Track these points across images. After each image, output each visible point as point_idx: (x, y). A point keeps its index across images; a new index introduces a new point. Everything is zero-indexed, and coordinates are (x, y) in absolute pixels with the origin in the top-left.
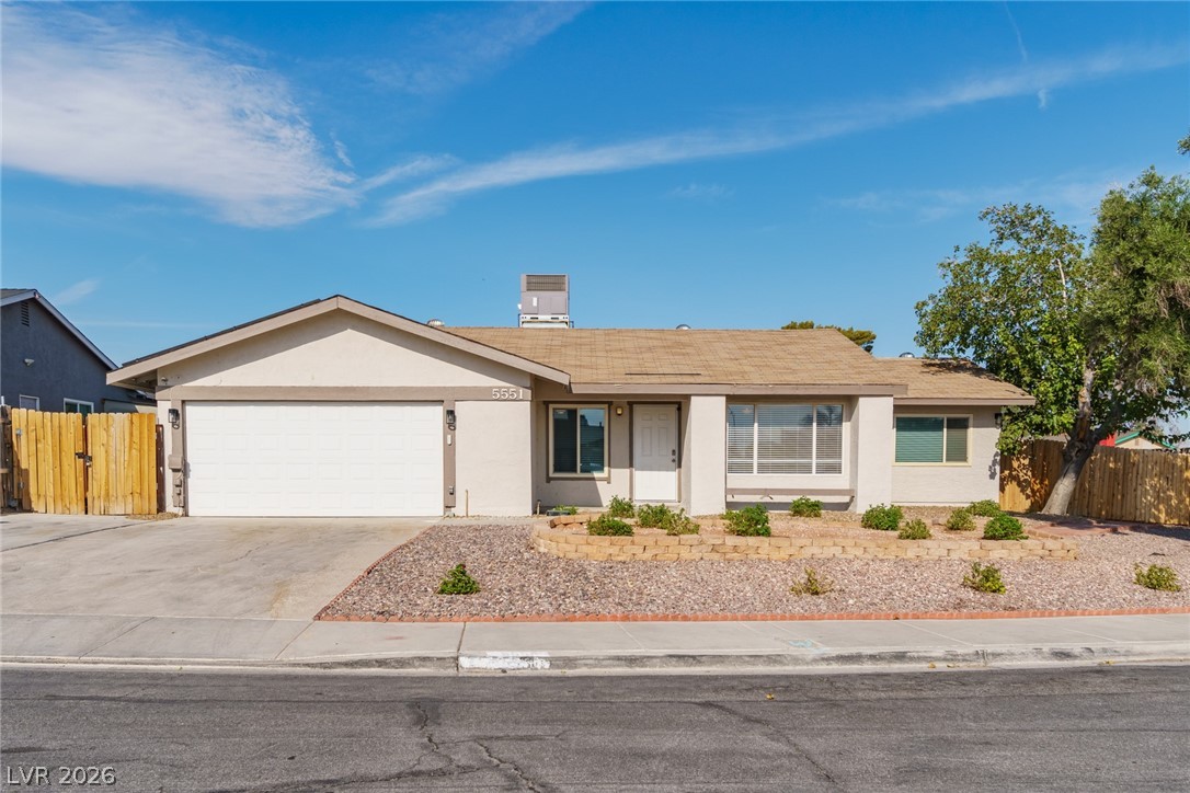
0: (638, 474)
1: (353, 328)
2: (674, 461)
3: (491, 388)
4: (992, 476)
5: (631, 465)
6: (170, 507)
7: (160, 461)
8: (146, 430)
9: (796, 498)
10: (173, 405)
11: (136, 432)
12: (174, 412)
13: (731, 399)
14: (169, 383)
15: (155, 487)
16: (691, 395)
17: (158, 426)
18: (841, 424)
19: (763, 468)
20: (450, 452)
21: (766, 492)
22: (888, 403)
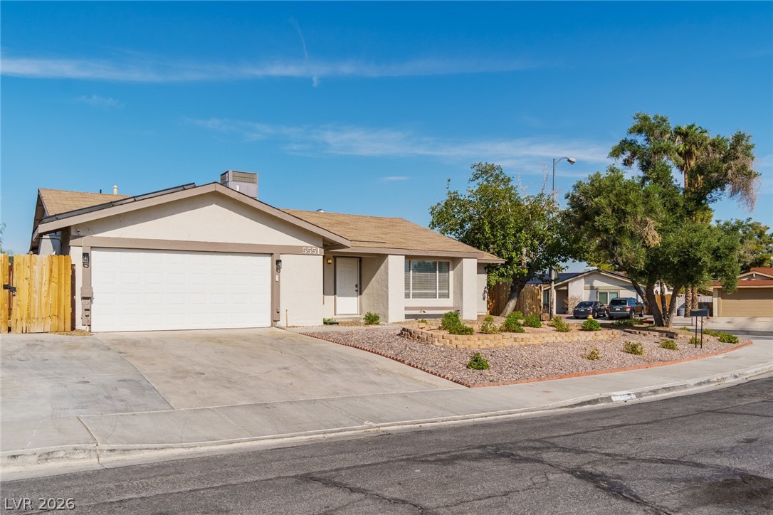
0: (338, 298)
1: (217, 204)
2: (357, 291)
3: (302, 247)
4: (484, 299)
5: (335, 294)
6: (79, 326)
7: (73, 293)
8: (63, 268)
9: (447, 312)
10: (84, 250)
11: (55, 270)
12: (86, 255)
13: (407, 257)
14: (81, 234)
15: (69, 310)
16: (388, 255)
17: (73, 265)
18: (448, 272)
19: (415, 296)
20: (275, 287)
21: (420, 308)
22: (475, 261)
